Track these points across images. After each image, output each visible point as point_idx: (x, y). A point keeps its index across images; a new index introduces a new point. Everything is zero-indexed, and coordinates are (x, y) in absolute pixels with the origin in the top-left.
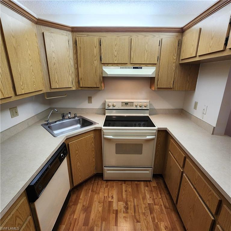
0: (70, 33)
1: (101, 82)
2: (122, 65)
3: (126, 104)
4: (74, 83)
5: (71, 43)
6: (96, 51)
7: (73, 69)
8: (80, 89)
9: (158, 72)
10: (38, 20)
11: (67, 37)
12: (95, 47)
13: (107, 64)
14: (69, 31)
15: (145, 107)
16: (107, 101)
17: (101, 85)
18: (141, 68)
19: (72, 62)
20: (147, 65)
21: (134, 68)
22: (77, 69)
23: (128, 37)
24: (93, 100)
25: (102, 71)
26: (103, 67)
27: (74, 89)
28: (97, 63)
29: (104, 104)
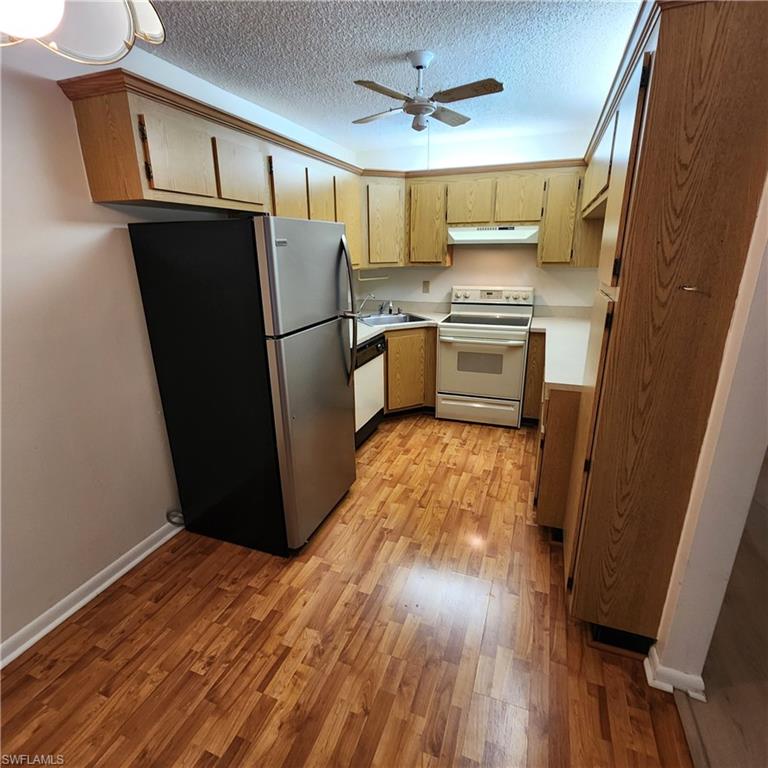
0: (403, 180)
1: (444, 254)
2: (481, 224)
3: (489, 293)
4: (402, 256)
5: (403, 194)
6: (439, 205)
7: (402, 235)
8: (411, 265)
9: (542, 233)
10: (364, 170)
11: (398, 187)
12: (439, 199)
13: (457, 224)
14: (401, 177)
15: (525, 299)
16: (454, 287)
17: (444, 259)
18: (513, 228)
19: (402, 224)
20: (522, 222)
21: (500, 229)
22: (409, 234)
23: (490, 180)
24: (432, 287)
25: (447, 236)
26: (450, 229)
27: (401, 265)
28: (439, 223)
29: (450, 294)
